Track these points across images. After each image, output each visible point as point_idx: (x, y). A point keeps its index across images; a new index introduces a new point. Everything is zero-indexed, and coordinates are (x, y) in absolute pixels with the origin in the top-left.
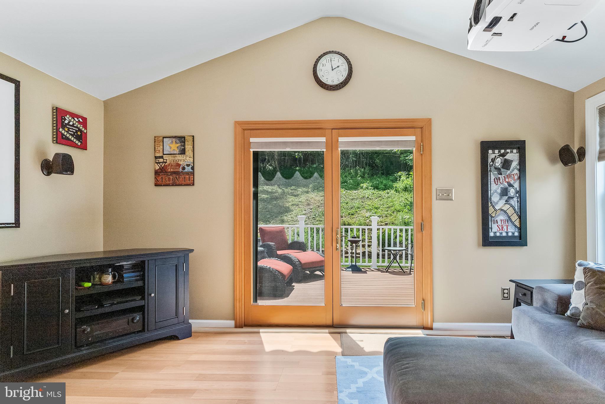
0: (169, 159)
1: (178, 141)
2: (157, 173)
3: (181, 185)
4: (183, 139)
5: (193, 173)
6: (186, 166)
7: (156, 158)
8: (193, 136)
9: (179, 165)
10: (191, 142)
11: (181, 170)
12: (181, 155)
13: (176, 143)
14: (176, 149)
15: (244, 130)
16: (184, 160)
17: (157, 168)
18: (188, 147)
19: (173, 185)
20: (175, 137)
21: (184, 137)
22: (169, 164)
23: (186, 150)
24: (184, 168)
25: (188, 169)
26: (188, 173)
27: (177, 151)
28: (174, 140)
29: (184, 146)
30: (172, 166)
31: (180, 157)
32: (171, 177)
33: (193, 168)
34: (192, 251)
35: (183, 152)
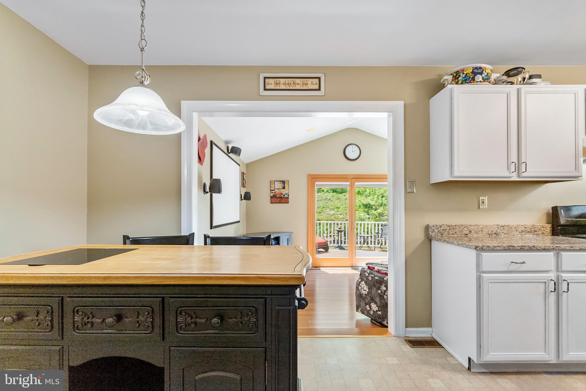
0: (277, 191)
1: (281, 183)
2: (271, 197)
3: (283, 203)
4: (284, 182)
5: (288, 198)
6: (285, 195)
7: (271, 190)
8: (288, 181)
9: (282, 194)
10: (287, 184)
11: (283, 196)
12: (283, 189)
13: (281, 184)
14: (281, 186)
15: (312, 178)
16: (284, 192)
17: (272, 195)
18: (286, 186)
19: (279, 203)
20: (280, 181)
21: (284, 181)
22: (277, 194)
23: (285, 187)
24: (284, 195)
25: (286, 196)
26: (286, 198)
27: (281, 188)
28: (280, 182)
29: (284, 185)
30: (279, 194)
31: (283, 190)
32: (278, 199)
33: (288, 195)
34: (293, 233)
35: (284, 188)
